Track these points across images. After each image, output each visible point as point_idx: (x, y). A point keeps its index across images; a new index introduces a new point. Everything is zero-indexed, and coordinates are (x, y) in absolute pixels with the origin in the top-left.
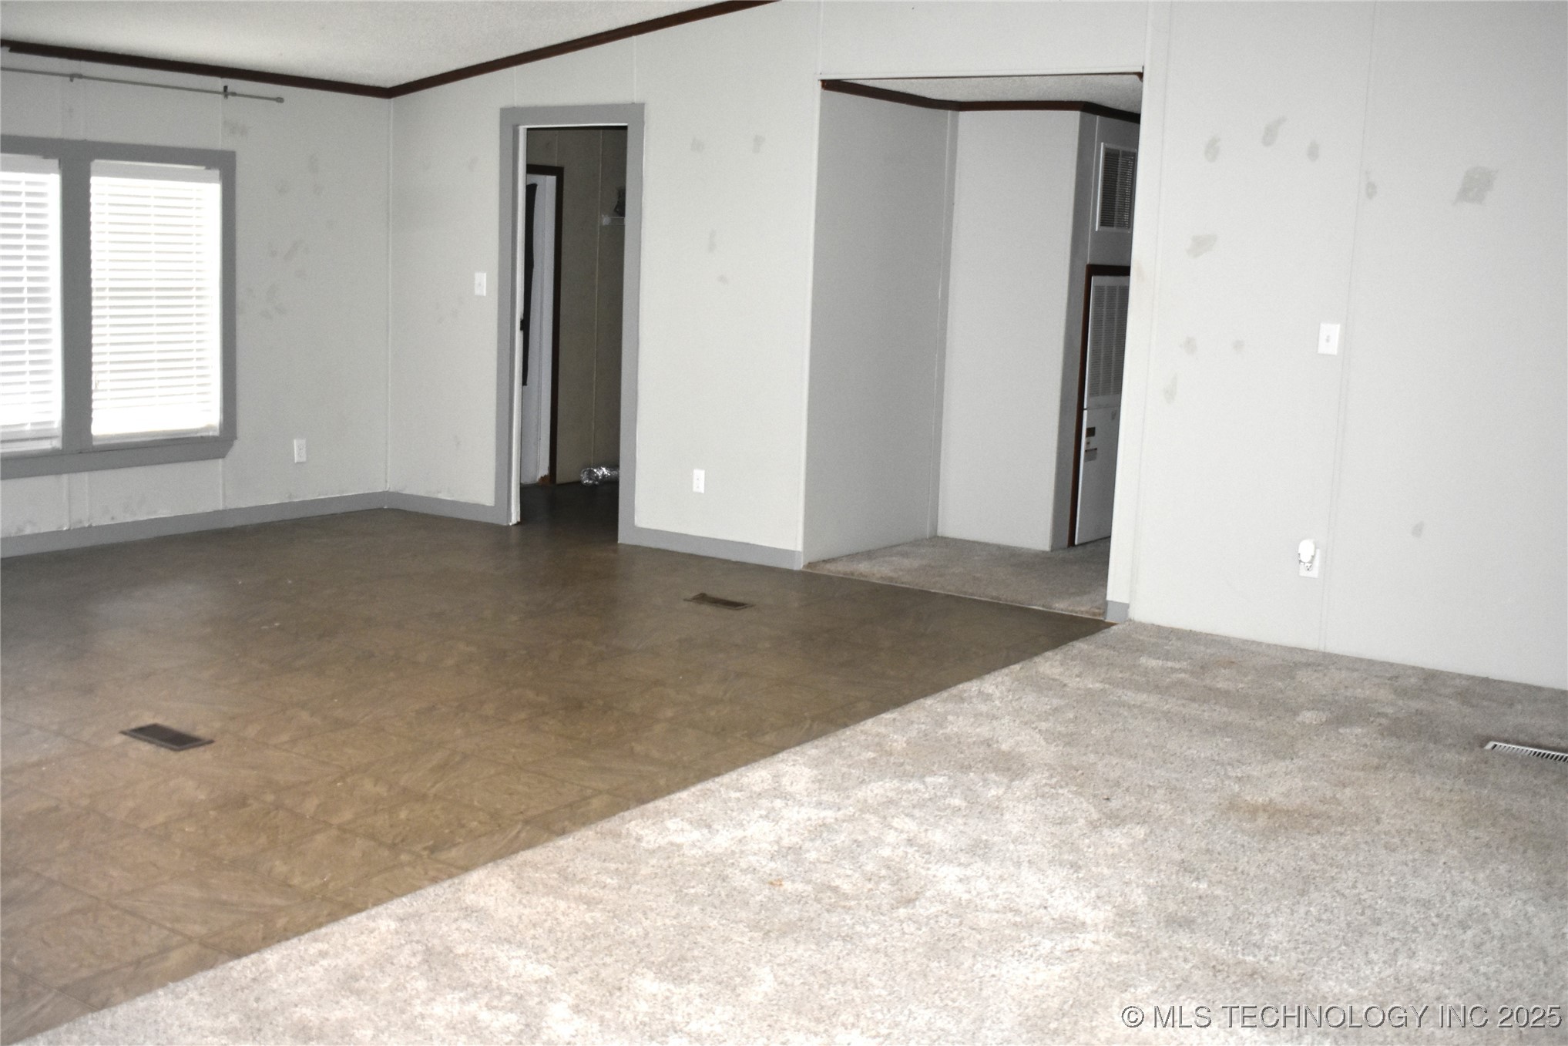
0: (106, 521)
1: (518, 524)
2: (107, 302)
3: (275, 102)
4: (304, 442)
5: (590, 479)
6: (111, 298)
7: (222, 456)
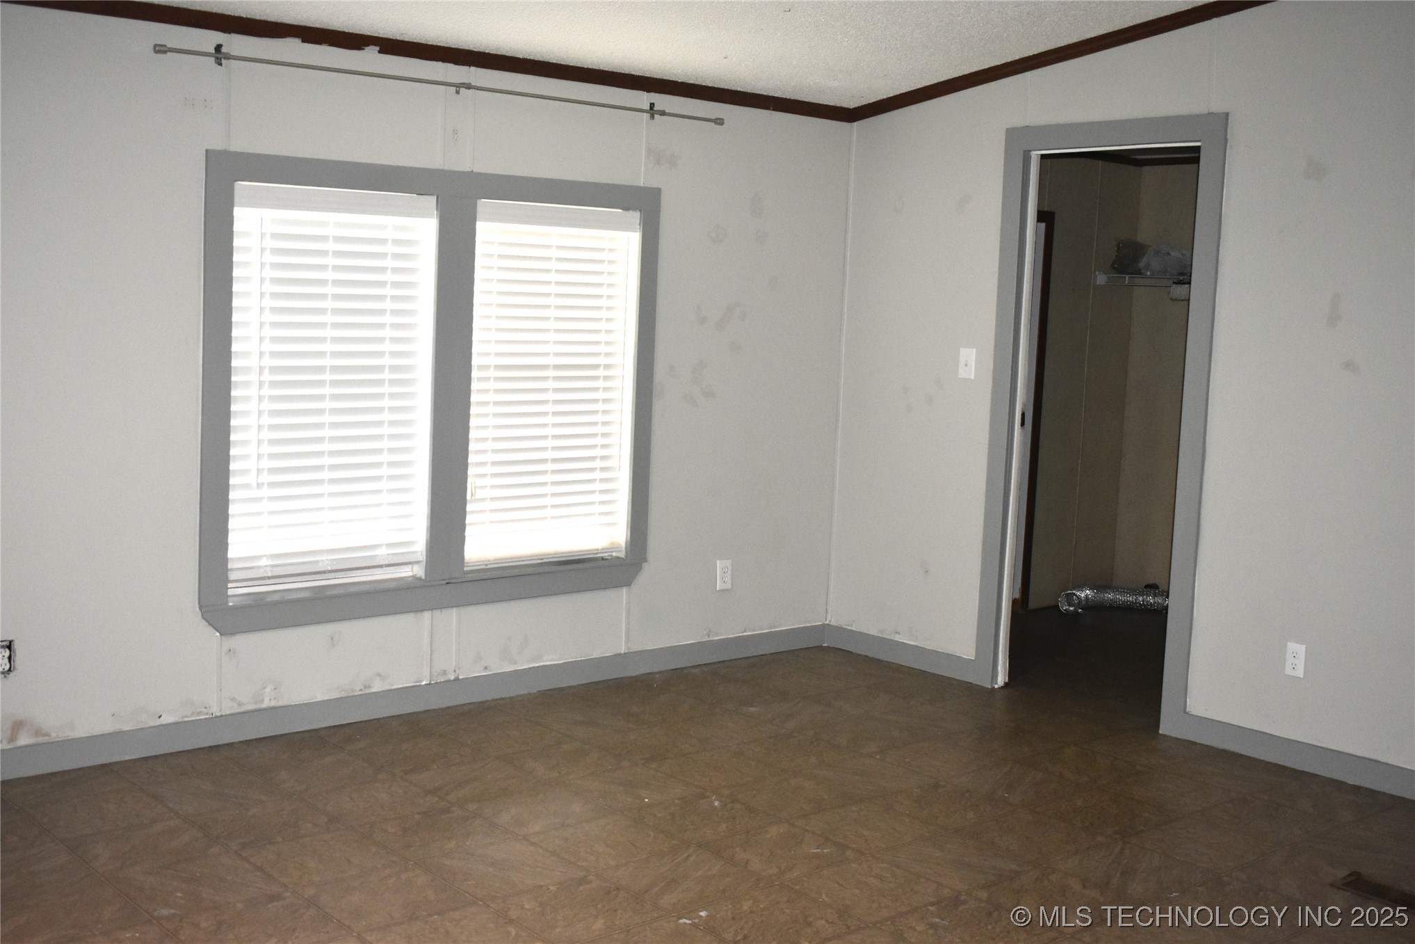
0: (478, 672)
1: (1006, 685)
2: (492, 385)
3: (712, 124)
4: (728, 563)
5: (1070, 605)
6: (497, 379)
7: (628, 583)
